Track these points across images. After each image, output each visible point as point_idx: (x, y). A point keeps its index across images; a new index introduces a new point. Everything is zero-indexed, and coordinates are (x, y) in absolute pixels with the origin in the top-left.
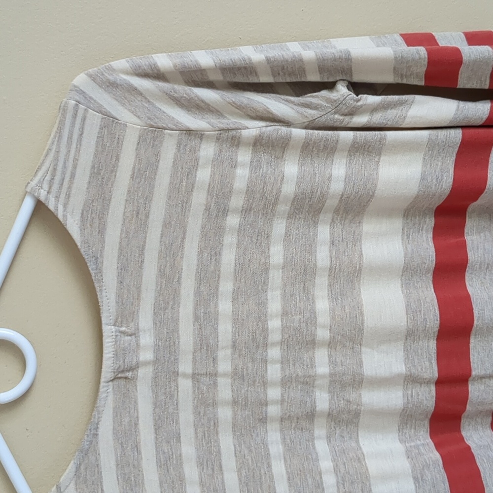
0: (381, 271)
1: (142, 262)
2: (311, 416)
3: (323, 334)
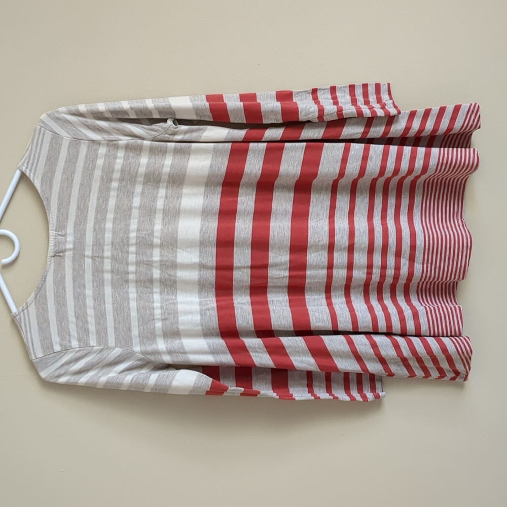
0: (191, 213)
1: (70, 202)
2: (151, 281)
3: (157, 241)
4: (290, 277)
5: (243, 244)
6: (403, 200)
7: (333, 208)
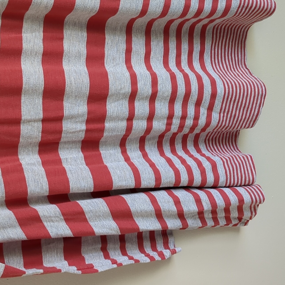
4: (87, 131)
5: (33, 91)
6: (195, 46)
7: (129, 51)
